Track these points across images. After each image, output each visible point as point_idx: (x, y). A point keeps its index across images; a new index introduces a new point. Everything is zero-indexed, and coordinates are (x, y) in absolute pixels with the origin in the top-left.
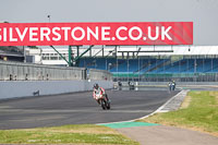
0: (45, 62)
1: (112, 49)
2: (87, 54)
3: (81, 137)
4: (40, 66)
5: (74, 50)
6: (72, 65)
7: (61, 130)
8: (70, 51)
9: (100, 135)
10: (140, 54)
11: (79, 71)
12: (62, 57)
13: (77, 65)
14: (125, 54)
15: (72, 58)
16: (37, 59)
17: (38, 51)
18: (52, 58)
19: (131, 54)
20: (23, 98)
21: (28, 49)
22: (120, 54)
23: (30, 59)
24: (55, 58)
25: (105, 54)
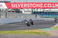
0: (25, 13)
1: (43, 9)
2: (37, 11)
3: (35, 32)
4: (24, 14)
5: (33, 10)
6: (32, 14)
7: (30, 31)
8: (32, 10)
9: (40, 32)
10: (51, 11)
11: (34, 15)
12: (30, 12)
13: (34, 14)
14: (47, 11)
15: (32, 12)
16: (23, 12)
17: (23, 10)
18: (27, 12)
19: (48, 11)
20: (19, 22)
21: (21, 9)
22: (45, 11)
23: (21, 12)
24: (28, 12)
25: (41, 11)
